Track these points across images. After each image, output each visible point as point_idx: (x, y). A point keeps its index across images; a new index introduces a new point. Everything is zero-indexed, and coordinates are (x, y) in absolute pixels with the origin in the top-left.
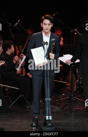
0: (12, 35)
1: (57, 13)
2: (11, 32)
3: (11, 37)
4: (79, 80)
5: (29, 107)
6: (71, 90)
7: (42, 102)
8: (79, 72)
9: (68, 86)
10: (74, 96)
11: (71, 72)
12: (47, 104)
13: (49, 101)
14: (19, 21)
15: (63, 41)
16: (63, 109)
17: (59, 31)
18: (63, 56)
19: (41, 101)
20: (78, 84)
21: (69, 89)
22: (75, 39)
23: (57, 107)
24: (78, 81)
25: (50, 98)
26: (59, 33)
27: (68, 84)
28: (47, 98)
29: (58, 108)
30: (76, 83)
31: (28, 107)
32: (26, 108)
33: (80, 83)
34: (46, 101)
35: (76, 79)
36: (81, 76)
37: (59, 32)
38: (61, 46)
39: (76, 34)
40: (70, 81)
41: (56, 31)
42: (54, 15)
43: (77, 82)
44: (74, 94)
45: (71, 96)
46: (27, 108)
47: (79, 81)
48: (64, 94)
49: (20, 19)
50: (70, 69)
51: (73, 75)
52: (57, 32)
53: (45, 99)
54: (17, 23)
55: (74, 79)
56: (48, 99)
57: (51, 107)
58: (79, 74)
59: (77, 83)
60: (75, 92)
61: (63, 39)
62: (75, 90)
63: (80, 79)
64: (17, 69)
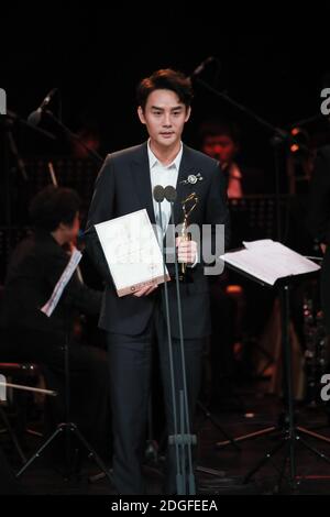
0: (21, 164)
1: (210, 59)
2: (15, 150)
3: (14, 169)
4: (318, 349)
5: (102, 475)
6: (281, 395)
7: (159, 453)
9: (269, 378)
10: (296, 420)
11: (278, 318)
12: (179, 461)
13: (186, 446)
14: (47, 99)
15: (242, 181)
16: (247, 480)
17: (224, 138)
18: (243, 247)
19: (151, 449)
20: (314, 370)
21: (271, 390)
22: (290, 170)
23: (223, 473)
24: (311, 355)
25: (192, 433)
26: (223, 147)
27: (270, 371)
28: (179, 433)
29: (226, 476)
30: (303, 361)
31: (97, 477)
32: (89, 480)
33: (319, 366)
34: (174, 445)
35: (304, 348)
36: (322, 335)
37: (223, 144)
38: (234, 202)
39: (294, 148)
40: (277, 356)
41: (210, 140)
42: (200, 68)
43: (308, 359)
44: (297, 411)
45: (282, 424)
46: (93, 478)
47: (317, 355)
48: (250, 415)
49: (52, 93)
50: (277, 303)
51: (291, 327)
52: (214, 143)
53: (171, 437)
54: (39, 110)
55: (296, 345)
56: (182, 438)
57: (196, 472)
58: (314, 323)
59: (309, 363)
60: (299, 404)
61: (241, 172)
62: (299, 396)
63: (322, 347)
64: (43, 310)
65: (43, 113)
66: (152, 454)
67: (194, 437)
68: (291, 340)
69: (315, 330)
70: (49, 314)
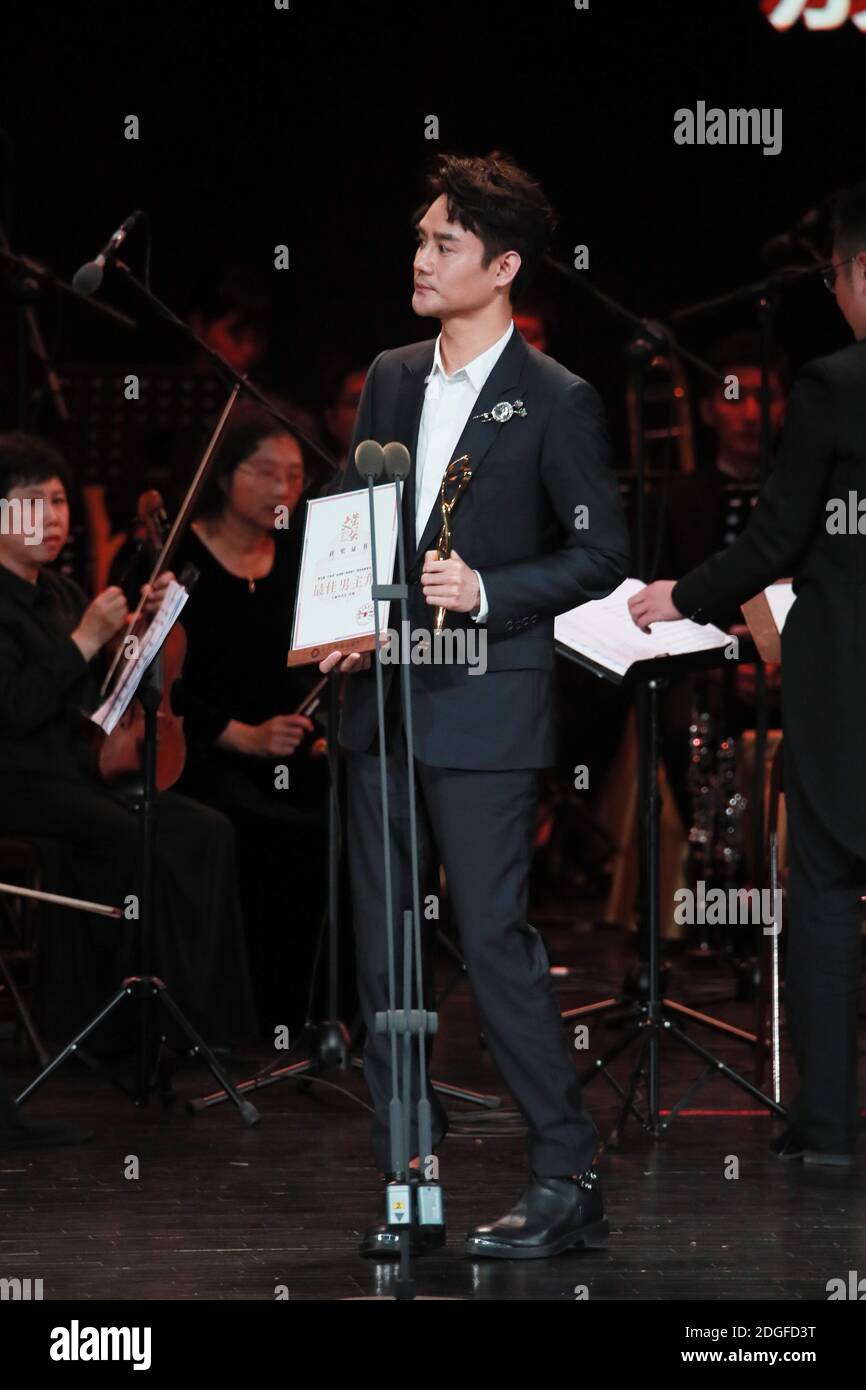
0: (54, 381)
2: (41, 351)
3: (37, 394)
4: (719, 825)
5: (219, 1097)
6: (632, 927)
7: (349, 1051)
8: (712, 744)
10: (664, 985)
11: (633, 748)
12: (400, 1067)
13: (415, 1039)
14: (119, 236)
19: (333, 1042)
21: (611, 917)
23: (494, 1099)
24: (702, 838)
25: (428, 1007)
28: (399, 1005)
29: (501, 1107)
30: (684, 852)
31: (208, 1100)
32: (190, 1109)
35: (688, 823)
43: (697, 846)
44: (667, 964)
45: (631, 991)
46: (197, 1103)
47: (717, 839)
48: (561, 971)
49: (132, 221)
51: (661, 774)
54: (100, 260)
55: (669, 812)
56: (405, 1018)
58: (710, 768)
59: (698, 855)
60: (674, 949)
63: (729, 822)
64: (97, 718)
65: (109, 266)
66: (333, 1052)
67: (433, 1015)
68: (659, 803)
69: (714, 781)
70: (109, 727)
